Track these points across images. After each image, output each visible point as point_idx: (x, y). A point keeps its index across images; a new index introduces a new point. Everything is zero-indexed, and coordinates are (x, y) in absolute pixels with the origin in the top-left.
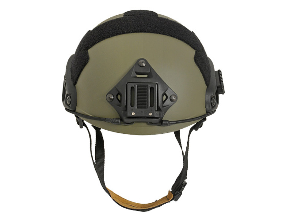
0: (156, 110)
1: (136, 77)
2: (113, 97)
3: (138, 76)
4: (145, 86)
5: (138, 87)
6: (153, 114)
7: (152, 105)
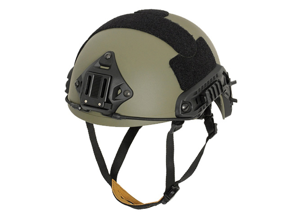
0: (105, 101)
1: (100, 68)
2: (78, 85)
3: (102, 67)
4: (101, 77)
5: (94, 76)
6: (102, 104)
7: (102, 96)
